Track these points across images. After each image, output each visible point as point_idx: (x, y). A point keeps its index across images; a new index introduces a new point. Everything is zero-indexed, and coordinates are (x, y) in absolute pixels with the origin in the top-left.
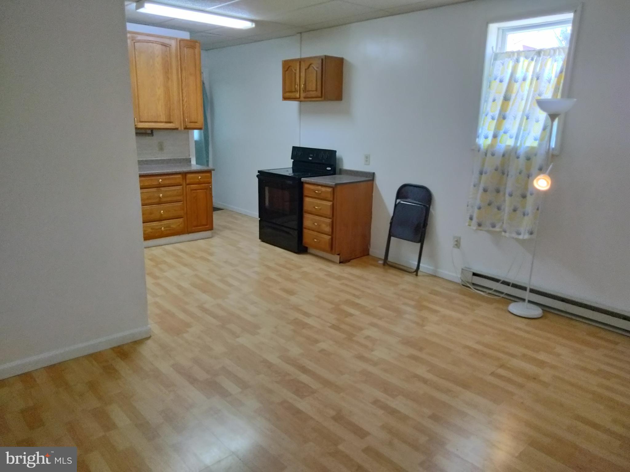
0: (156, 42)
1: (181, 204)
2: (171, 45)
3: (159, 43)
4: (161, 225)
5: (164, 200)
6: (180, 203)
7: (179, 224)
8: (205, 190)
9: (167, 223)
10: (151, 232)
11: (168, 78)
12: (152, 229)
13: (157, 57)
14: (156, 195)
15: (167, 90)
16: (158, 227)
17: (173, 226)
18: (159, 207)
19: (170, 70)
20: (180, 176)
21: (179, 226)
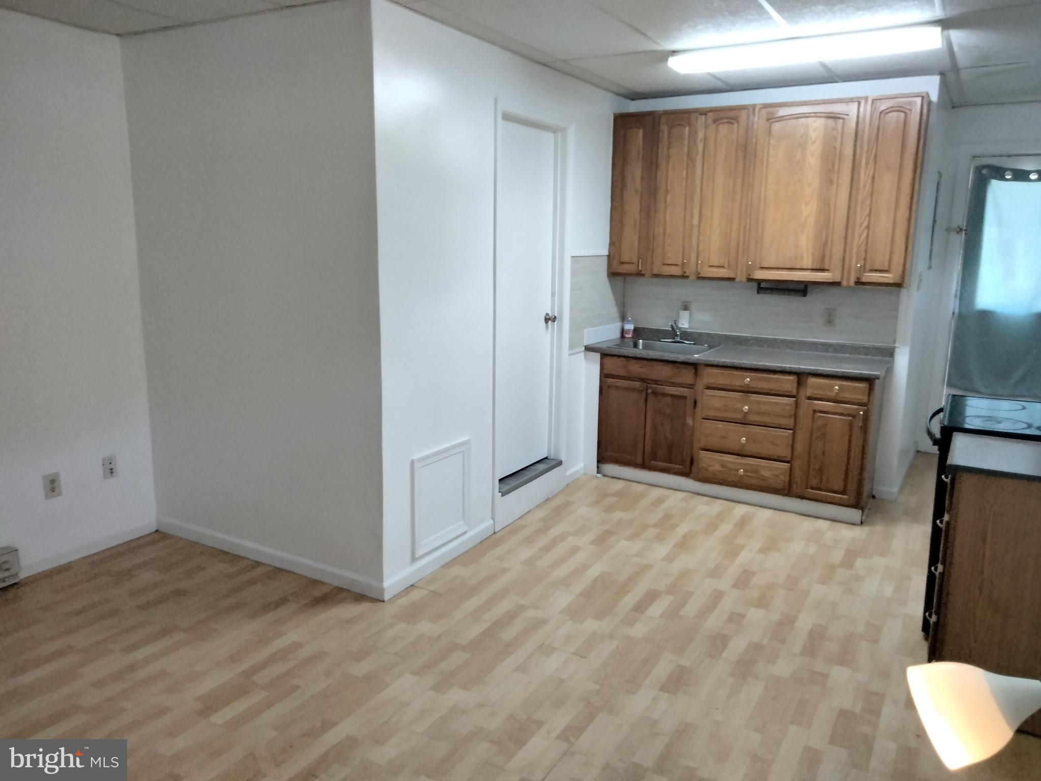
0: (816, 115)
1: (787, 435)
2: (848, 115)
3: (823, 115)
4: (740, 464)
5: (752, 418)
6: (787, 433)
7: (776, 472)
8: (850, 418)
9: (753, 463)
10: (720, 472)
11: (831, 182)
12: (723, 466)
13: (813, 142)
14: (738, 406)
15: (826, 205)
16: (733, 466)
17: (766, 474)
18: (741, 429)
19: (836, 166)
20: (791, 378)
21: (777, 476)
